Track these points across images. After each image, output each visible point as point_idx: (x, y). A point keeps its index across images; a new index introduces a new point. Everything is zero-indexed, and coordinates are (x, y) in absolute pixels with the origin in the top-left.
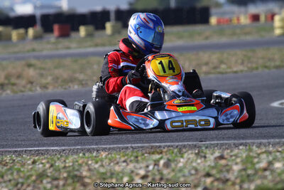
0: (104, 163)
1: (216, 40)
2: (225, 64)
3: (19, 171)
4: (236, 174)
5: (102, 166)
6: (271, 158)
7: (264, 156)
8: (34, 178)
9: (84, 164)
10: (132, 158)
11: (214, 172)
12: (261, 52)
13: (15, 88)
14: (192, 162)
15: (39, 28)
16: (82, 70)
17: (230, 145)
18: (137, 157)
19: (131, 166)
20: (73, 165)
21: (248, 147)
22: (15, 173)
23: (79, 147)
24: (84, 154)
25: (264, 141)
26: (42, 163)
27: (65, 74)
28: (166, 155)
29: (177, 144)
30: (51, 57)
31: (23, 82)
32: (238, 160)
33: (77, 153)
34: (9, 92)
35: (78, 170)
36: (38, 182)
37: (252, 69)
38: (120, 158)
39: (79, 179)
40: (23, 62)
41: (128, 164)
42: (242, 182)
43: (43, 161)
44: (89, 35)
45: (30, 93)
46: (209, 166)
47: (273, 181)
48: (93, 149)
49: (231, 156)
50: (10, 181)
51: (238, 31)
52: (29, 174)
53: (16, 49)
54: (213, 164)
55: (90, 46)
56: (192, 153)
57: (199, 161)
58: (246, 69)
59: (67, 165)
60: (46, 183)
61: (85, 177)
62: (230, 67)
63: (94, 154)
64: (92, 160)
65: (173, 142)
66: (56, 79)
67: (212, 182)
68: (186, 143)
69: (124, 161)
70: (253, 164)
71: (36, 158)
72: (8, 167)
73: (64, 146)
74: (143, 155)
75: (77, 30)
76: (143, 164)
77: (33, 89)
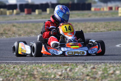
0: (44, 69)
1: (93, 17)
2: (97, 28)
3: (7, 71)
4: (100, 75)
5: (43, 70)
6: (115, 69)
7: (112, 68)
8: (14, 74)
10: (56, 67)
11: (90, 74)
12: (112, 24)
13: (7, 35)
14: (81, 70)
15: (18, 10)
16: (36, 28)
17: (97, 63)
18: (58, 67)
19: (55, 70)
20: (30, 69)
21: (105, 64)
22: (6, 72)
24: (35, 65)
25: (112, 61)
26: (18, 68)
27: (29, 30)
28: (70, 66)
29: (75, 61)
30: (23, 22)
31: (11, 33)
32: (101, 69)
33: (32, 64)
34: (4, 37)
35: (32, 71)
36: (15, 76)
37: (109, 30)
38: (51, 67)
39: (32, 75)
40: (11, 24)
41: (54, 70)
43: (18, 67)
44: (40, 14)
45: (14, 38)
46: (88, 72)
47: (115, 79)
48: (40, 63)
49: (98, 68)
50: (3, 75)
51: (103, 14)
52: (12, 72)
53: (8, 19)
54: (90, 71)
55: (40, 18)
56: (81, 66)
57: (84, 69)
58: (106, 30)
59: (28, 69)
60: (19, 77)
61: (36, 75)
62: (99, 29)
63: (40, 65)
64: (39, 67)
65: (73, 61)
66: (25, 32)
67: (89, 79)
68: (79, 61)
69: (53, 68)
70: (107, 71)
71: (15, 66)
72: (3, 69)
73: (27, 61)
74: (60, 66)
75: (35, 11)
76: (60, 70)
77: (15, 36)
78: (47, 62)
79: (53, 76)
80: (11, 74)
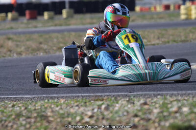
0: (63, 107)
1: (139, 22)
2: (146, 39)
3: (3, 112)
4: (155, 115)
5: (61, 109)
6: (180, 104)
7: (175, 103)
8: (13, 117)
9: (48, 108)
10: (82, 104)
11: (140, 114)
12: (171, 31)
14: (124, 107)
16: (46, 42)
17: (150, 95)
18: (86, 103)
19: (82, 109)
20: (40, 108)
21: (163, 97)
23: (45, 96)
24: (48, 100)
25: (175, 92)
26: (19, 107)
27: (34, 45)
28: (106, 101)
29: (113, 94)
30: (24, 33)
31: (5, 50)
32: (157, 106)
33: (43, 99)
35: (44, 112)
36: (16, 120)
37: (165, 43)
38: (74, 103)
39: (45, 118)
40: (5, 37)
41: (79, 108)
42: (160, 121)
43: (20, 105)
44: (51, 18)
45: (10, 58)
46: (137, 109)
47: (182, 120)
48: (55, 97)
49: (152, 103)
51: (155, 16)
52: (10, 114)
54: (139, 108)
55: (52, 26)
56: (124, 101)
57: (129, 106)
58: (161, 42)
59: (37, 108)
60: (22, 120)
61: (50, 116)
62: (150, 41)
63: (56, 100)
64: (54, 104)
65: (110, 92)
66: (27, 48)
67: (139, 121)
68: (120, 94)
69: (77, 106)
70: (167, 108)
71: (15, 103)
74: (90, 101)
75: (42, 15)
76: (90, 108)
77: (12, 55)
78: (68, 95)
79: (78, 118)
80: (10, 116)
